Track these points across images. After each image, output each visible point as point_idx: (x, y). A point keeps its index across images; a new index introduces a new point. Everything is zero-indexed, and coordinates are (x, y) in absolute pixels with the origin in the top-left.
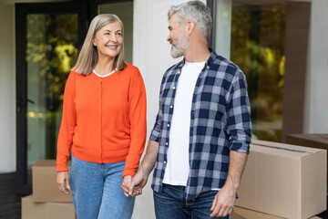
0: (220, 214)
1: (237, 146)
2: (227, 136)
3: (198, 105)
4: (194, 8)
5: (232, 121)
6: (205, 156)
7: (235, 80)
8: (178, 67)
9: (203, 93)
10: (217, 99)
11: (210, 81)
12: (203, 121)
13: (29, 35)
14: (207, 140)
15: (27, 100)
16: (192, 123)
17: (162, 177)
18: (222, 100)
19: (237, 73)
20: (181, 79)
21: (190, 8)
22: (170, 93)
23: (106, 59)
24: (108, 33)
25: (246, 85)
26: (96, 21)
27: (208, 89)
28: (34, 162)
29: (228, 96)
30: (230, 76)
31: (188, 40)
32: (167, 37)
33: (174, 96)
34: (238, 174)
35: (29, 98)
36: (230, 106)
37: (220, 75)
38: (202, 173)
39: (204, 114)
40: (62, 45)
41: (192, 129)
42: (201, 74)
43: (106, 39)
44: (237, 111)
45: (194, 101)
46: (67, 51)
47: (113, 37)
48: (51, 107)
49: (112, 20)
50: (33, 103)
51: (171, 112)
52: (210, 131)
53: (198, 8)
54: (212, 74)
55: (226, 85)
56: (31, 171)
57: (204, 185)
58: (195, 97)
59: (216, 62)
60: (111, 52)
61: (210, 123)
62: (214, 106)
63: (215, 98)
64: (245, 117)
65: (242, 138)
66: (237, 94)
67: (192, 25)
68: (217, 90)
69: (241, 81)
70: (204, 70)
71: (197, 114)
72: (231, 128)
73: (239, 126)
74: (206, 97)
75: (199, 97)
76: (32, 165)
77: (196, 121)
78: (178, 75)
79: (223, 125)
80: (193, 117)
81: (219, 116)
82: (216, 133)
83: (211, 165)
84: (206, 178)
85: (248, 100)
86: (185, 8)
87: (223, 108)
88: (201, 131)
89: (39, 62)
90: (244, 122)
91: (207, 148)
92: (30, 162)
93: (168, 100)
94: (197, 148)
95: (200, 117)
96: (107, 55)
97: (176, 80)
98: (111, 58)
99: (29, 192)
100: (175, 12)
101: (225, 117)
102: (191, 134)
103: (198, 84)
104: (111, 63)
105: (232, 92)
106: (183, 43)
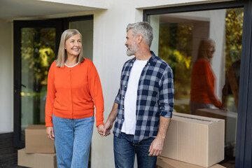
0: (154, 155)
1: (164, 114)
2: (159, 106)
3: (142, 87)
4: (142, 27)
5: (162, 97)
6: (145, 118)
7: (165, 73)
8: (132, 62)
9: (145, 80)
10: (154, 83)
11: (150, 73)
12: (144, 97)
13: (23, 42)
14: (147, 108)
15: (21, 85)
16: (138, 98)
17: (120, 128)
18: (156, 84)
19: (167, 68)
20: (133, 70)
21: (140, 26)
22: (126, 78)
23: (72, 57)
24: (73, 41)
25: (172, 76)
26: (65, 33)
27: (148, 78)
28: (26, 126)
29: (160, 82)
30: (162, 70)
31: (138, 47)
32: (125, 43)
33: (128, 80)
34: (165, 131)
35: (23, 83)
36: (161, 88)
37: (156, 69)
38: (144, 128)
39: (145, 92)
40: (43, 48)
41: (138, 101)
42: (144, 68)
43: (72, 45)
44: (166, 91)
45: (139, 84)
46: (46, 52)
47: (77, 44)
48: (37, 90)
49: (75, 33)
50: (25, 87)
51: (125, 89)
52: (148, 103)
53: (145, 27)
54: (151, 68)
55: (159, 75)
56: (24, 132)
57: (145, 135)
58: (140, 81)
59: (155, 60)
60: (75, 53)
61: (149, 98)
62: (151, 88)
63: (152, 83)
64: (170, 96)
65: (167, 108)
66: (166, 81)
67: (141, 37)
68: (153, 78)
69: (169, 74)
70: (146, 66)
71: (141, 93)
72: (161, 101)
73: (166, 101)
74: (147, 82)
75: (142, 82)
76: (25, 128)
77: (140, 96)
78: (131, 67)
79: (157, 99)
80: (138, 94)
81: (154, 94)
82: (153, 104)
83: (149, 123)
84: (146, 131)
85: (173, 85)
86: (137, 27)
87: (157, 89)
88: (143, 103)
89: (28, 60)
90: (169, 98)
91: (146, 113)
92: (23, 126)
93: (124, 82)
94: (140, 113)
95: (143, 94)
96: (72, 55)
97: (130, 71)
98: (75, 56)
99: (23, 146)
100: (131, 28)
101: (158, 94)
102: (137, 105)
103: (142, 74)
104: (75, 59)
105: (163, 80)
106: (134, 48)
